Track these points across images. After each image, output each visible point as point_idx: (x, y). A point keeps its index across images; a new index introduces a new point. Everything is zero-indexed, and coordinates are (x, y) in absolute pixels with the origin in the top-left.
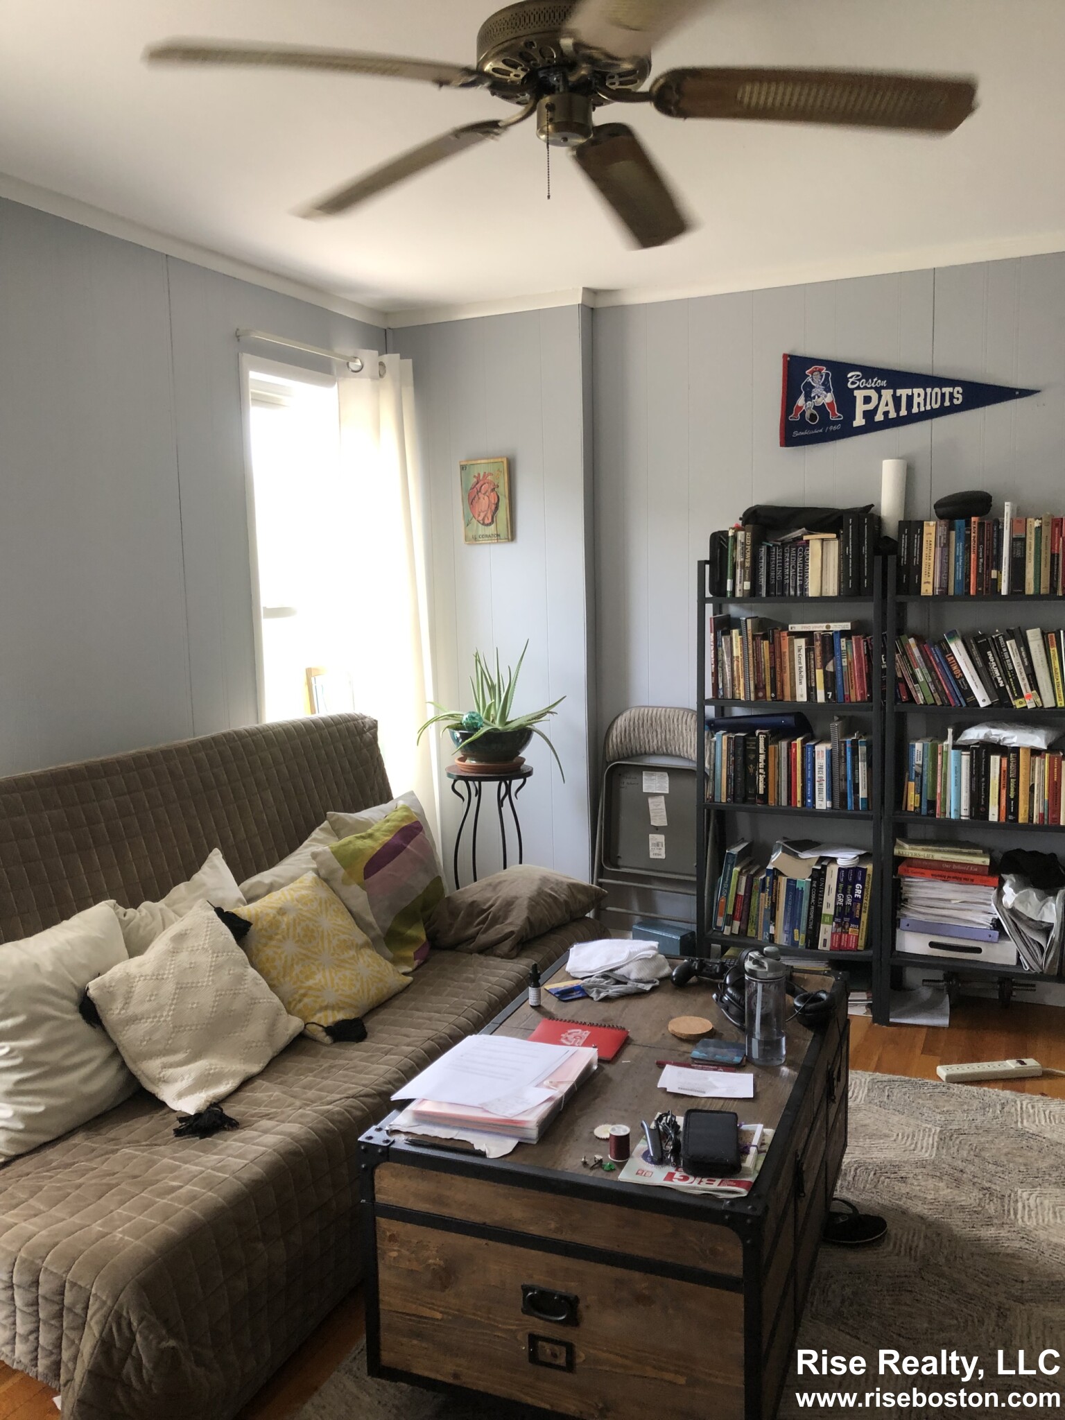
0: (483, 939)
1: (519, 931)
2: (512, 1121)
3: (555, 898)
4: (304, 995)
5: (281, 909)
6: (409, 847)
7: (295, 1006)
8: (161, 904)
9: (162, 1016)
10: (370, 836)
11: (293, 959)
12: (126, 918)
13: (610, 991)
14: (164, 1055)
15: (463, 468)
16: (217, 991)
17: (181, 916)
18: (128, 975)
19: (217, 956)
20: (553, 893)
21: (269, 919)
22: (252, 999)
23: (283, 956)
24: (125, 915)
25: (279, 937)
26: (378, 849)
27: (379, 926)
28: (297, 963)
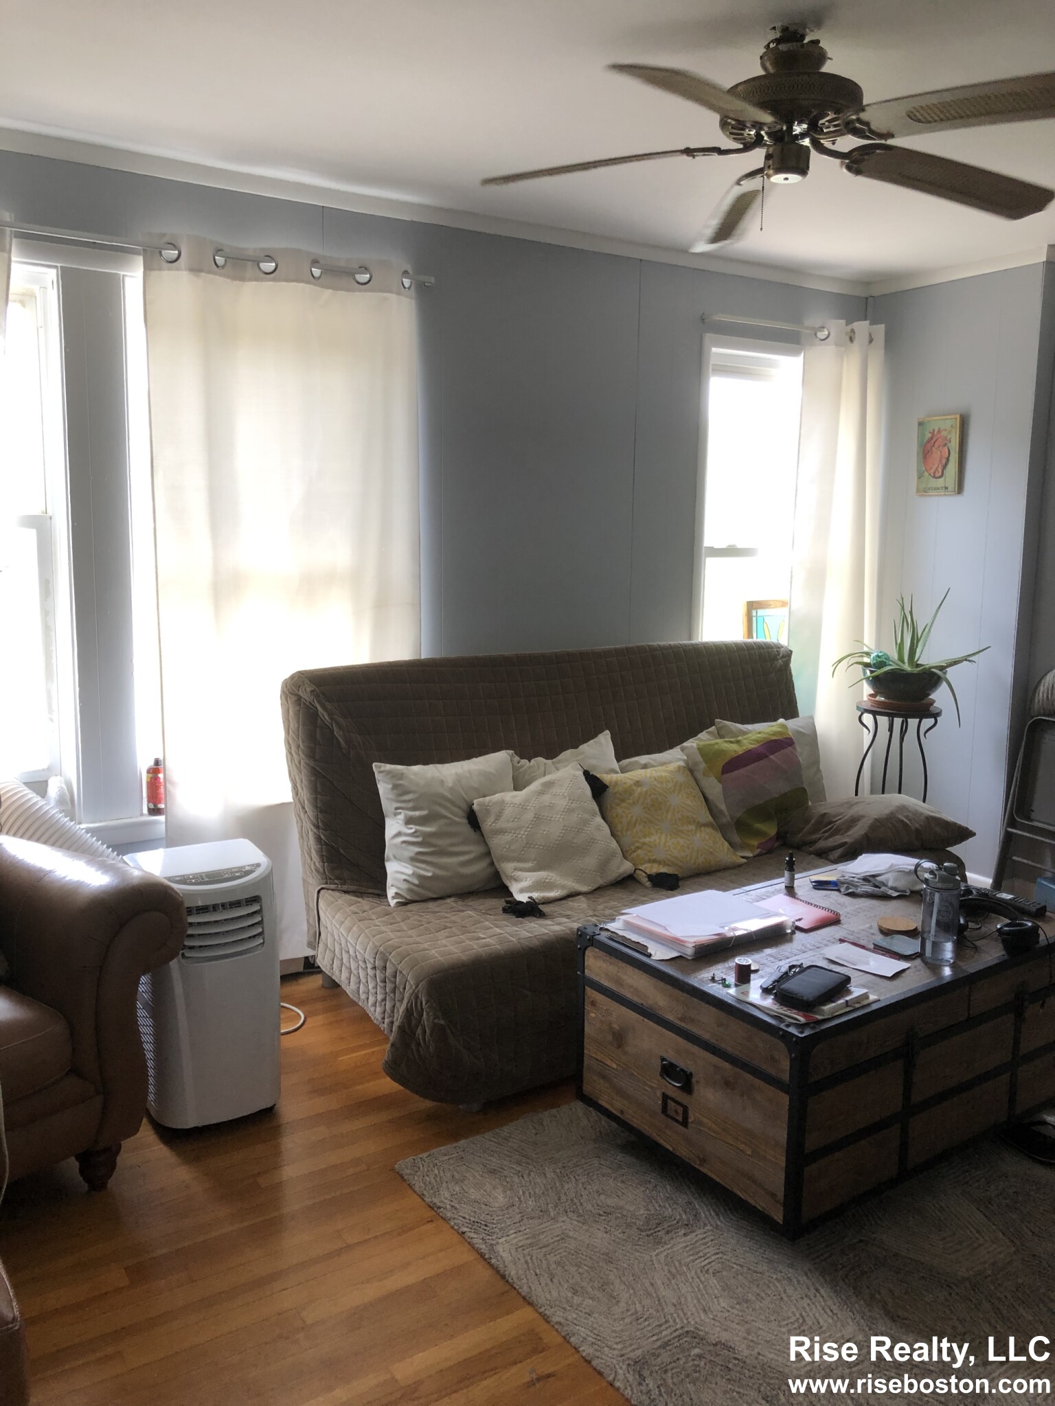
0: (822, 844)
1: (852, 843)
2: (678, 940)
3: (905, 825)
4: (639, 848)
5: (638, 782)
6: (771, 756)
7: (631, 854)
8: (549, 762)
9: (519, 834)
10: (738, 742)
11: (637, 820)
12: (520, 764)
13: (859, 889)
14: (518, 861)
15: (920, 424)
16: (565, 826)
17: (558, 770)
18: (503, 801)
19: (572, 803)
20: (905, 820)
21: (625, 786)
22: (592, 838)
23: (629, 816)
24: (519, 763)
25: (631, 801)
26: (741, 753)
27: (730, 815)
28: (640, 824)
